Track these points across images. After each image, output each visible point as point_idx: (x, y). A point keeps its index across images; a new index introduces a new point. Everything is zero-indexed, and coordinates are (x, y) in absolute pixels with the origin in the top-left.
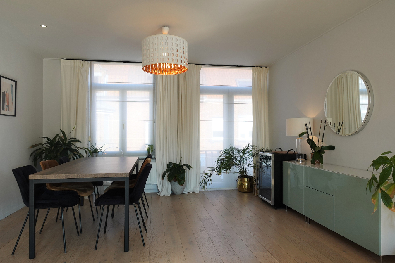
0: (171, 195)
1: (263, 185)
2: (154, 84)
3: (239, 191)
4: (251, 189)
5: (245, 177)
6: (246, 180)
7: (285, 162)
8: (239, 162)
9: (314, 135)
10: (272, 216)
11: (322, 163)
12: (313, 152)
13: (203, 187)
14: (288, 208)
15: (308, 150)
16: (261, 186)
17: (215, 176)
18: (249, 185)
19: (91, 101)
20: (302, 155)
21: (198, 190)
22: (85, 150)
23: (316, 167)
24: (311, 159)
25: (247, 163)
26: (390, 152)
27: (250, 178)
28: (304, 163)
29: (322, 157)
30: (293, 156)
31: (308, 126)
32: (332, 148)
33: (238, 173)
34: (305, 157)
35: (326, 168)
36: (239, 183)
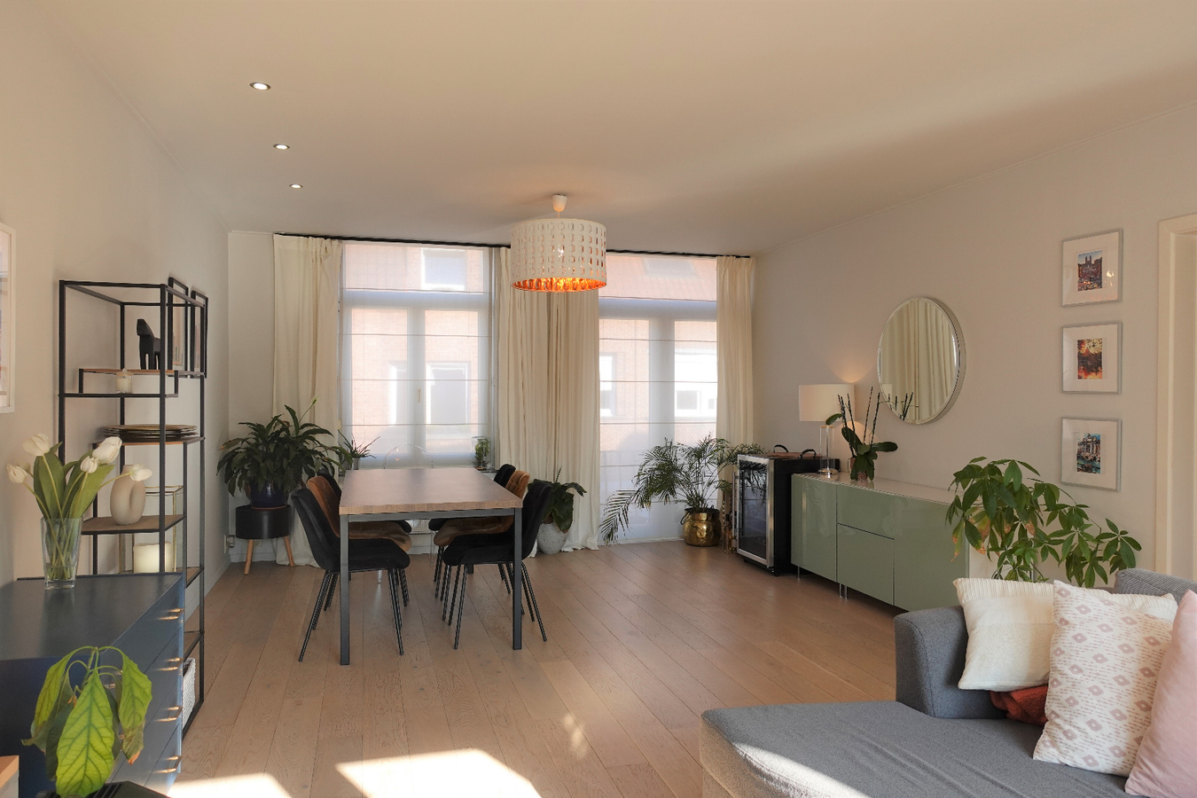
0: (536, 555)
1: (746, 525)
2: (491, 293)
3: (688, 544)
4: (716, 539)
5: (702, 512)
6: (704, 519)
7: (795, 477)
8: (688, 476)
9: (856, 420)
10: (769, 591)
11: (872, 478)
12: (854, 456)
13: (609, 536)
14: (802, 570)
15: (844, 452)
16: (742, 531)
17: (634, 509)
18: (711, 529)
19: (341, 334)
20: (831, 460)
21: (594, 542)
22: (337, 452)
23: (860, 486)
24: (850, 470)
25: (706, 480)
26: (982, 459)
27: (713, 513)
28: (836, 477)
29: (872, 465)
30: (812, 464)
31: (846, 402)
32: (890, 447)
33: (685, 501)
34: (837, 464)
35: (879, 487)
36: (687, 525)
